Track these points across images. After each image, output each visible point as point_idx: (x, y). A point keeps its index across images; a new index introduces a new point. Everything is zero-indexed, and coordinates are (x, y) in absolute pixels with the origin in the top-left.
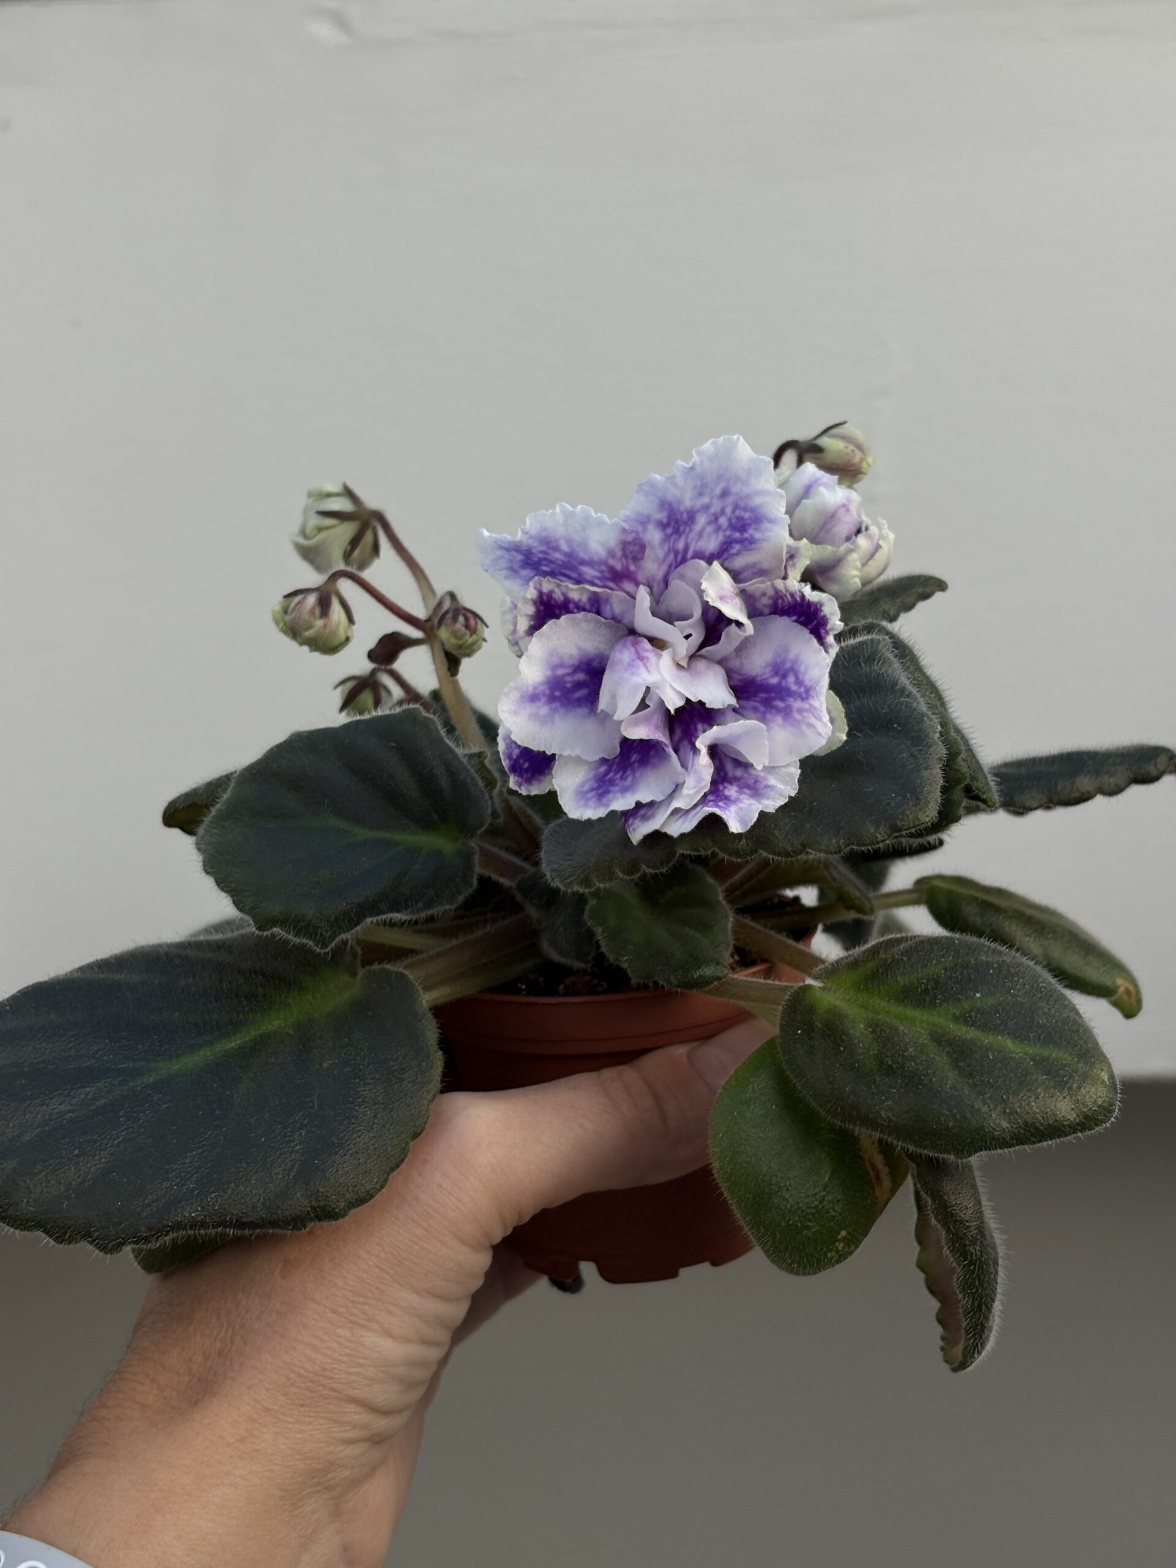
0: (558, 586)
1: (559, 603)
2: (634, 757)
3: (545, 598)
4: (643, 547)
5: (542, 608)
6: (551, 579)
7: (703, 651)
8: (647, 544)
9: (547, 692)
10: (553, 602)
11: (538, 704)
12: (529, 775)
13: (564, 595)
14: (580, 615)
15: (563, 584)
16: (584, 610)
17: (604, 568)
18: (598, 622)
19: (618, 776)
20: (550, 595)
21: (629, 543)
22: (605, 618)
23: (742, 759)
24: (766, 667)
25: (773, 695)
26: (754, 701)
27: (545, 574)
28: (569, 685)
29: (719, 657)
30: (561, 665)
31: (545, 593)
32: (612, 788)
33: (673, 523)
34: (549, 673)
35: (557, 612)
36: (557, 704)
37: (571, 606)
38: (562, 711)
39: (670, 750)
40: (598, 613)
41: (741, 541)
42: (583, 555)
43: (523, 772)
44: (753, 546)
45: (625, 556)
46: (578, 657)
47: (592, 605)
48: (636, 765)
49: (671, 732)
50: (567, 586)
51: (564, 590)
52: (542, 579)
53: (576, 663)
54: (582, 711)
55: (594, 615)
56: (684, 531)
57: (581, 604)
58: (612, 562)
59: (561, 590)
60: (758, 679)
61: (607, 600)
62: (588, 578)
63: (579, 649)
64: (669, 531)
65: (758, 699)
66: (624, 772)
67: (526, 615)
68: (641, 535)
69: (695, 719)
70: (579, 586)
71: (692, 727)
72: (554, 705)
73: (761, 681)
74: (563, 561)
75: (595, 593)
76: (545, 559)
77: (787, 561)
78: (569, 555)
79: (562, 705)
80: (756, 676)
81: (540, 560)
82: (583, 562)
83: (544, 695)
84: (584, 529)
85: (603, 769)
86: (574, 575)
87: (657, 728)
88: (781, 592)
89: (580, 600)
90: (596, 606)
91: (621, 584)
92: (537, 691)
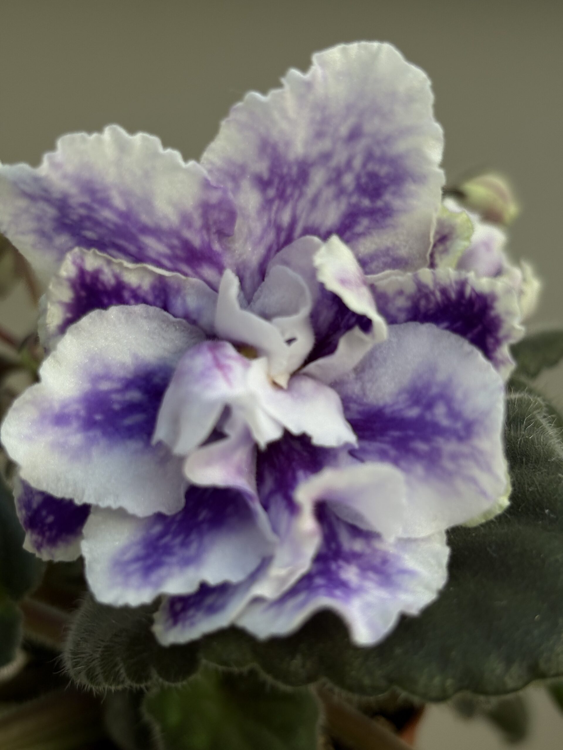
0: (109, 262)
1: (109, 288)
2: (203, 514)
3: (88, 279)
4: (232, 215)
5: (83, 294)
6: (98, 253)
7: (312, 367)
8: (238, 212)
9: (83, 413)
10: (100, 286)
11: (67, 430)
12: (54, 532)
13: (117, 277)
14: (139, 309)
15: (114, 260)
16: (145, 301)
17: (175, 242)
18: (164, 321)
19: (178, 540)
20: (96, 275)
21: (213, 207)
22: (175, 316)
23: (362, 526)
24: (399, 394)
25: (411, 433)
26: (381, 442)
27: (89, 244)
28: (116, 407)
29: (333, 375)
30: (106, 377)
31: (88, 272)
32: (168, 559)
33: (276, 181)
34: (87, 386)
35: (106, 301)
36: (97, 433)
37: (126, 294)
38: (103, 442)
39: (257, 507)
40: (165, 307)
41: (372, 213)
42: (145, 218)
43: (46, 528)
44: (389, 221)
45: (206, 227)
46: (132, 368)
47: (157, 297)
48: (205, 526)
49: (260, 479)
50: (120, 265)
51: (117, 270)
52: (85, 250)
53: (129, 376)
54: (134, 445)
55: (158, 309)
56: (291, 195)
57: (141, 293)
58: (188, 234)
59: (112, 270)
60: (388, 411)
61: (178, 291)
62: (152, 254)
63: (135, 356)
64: (271, 192)
65: (387, 439)
66: (187, 535)
67: (61, 303)
68: (231, 195)
69: (294, 464)
70: (139, 265)
71: (290, 475)
72: (91, 434)
73: (393, 412)
74: (116, 225)
75: (161, 278)
76: (89, 218)
77: (435, 246)
78: (126, 216)
79: (105, 433)
80: (385, 407)
81: (82, 219)
82: (145, 230)
83: (78, 416)
84: (147, 175)
85: (157, 529)
86: (132, 248)
87: (239, 471)
88: (426, 287)
89: (139, 287)
90: (163, 297)
91: (199, 270)
92: (67, 411)
